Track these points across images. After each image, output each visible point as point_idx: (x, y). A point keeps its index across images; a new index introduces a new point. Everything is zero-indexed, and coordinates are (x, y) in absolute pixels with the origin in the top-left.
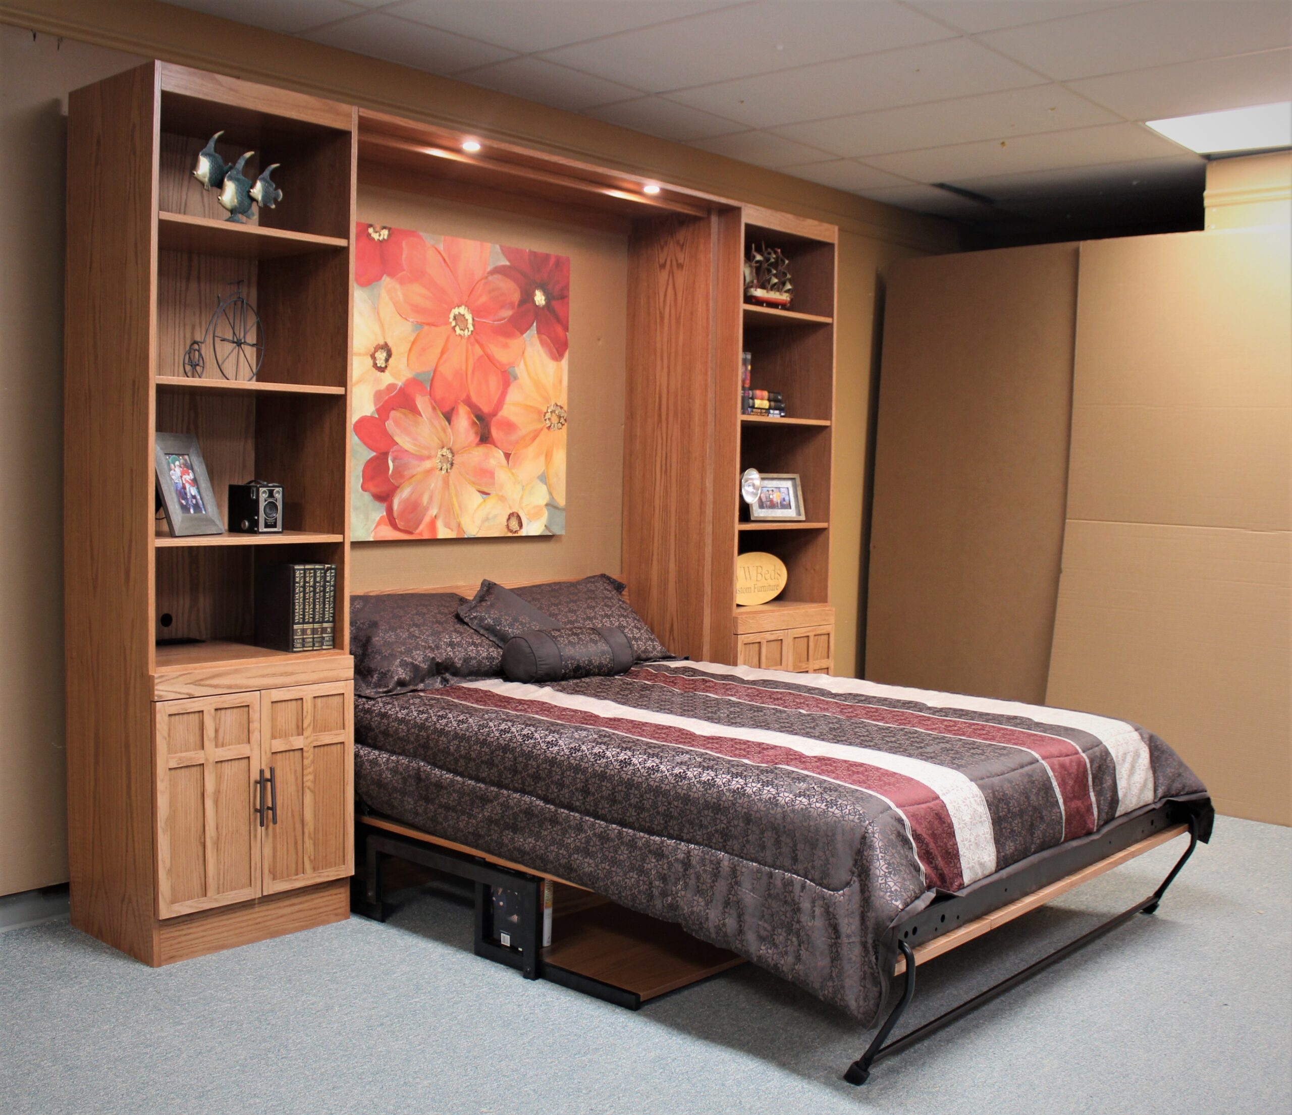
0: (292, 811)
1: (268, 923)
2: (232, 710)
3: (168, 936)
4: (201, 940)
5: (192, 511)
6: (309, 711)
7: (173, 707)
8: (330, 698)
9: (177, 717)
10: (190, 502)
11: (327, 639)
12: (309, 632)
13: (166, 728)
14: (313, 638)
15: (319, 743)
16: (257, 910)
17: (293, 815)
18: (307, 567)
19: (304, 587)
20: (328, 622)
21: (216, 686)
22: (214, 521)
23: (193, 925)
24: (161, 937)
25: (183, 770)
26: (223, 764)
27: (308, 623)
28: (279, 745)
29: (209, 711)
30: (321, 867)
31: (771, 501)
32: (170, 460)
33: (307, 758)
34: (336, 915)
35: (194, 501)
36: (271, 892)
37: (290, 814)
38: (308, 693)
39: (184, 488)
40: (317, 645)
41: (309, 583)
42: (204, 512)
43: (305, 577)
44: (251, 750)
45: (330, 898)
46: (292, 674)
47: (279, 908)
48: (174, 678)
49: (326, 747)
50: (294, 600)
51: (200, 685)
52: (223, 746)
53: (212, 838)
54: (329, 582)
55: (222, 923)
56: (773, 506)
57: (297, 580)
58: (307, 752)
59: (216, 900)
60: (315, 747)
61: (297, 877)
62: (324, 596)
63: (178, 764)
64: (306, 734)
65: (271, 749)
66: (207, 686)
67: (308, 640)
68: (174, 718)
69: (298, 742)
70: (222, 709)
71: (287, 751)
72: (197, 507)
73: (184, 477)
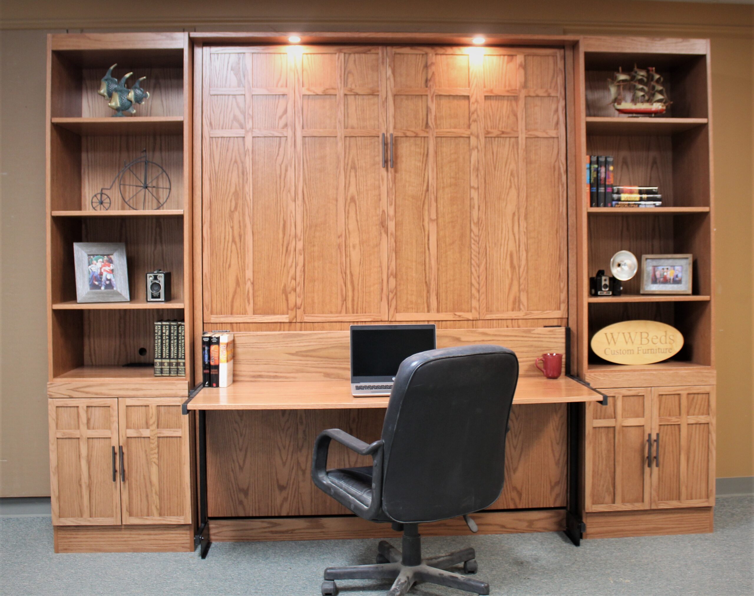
0: (144, 476)
1: (131, 543)
2: (99, 408)
3: (64, 536)
4: (85, 543)
5: (103, 288)
6: (154, 414)
7: (60, 402)
8: (171, 407)
9: (63, 408)
10: (103, 283)
11: (181, 369)
12: (166, 364)
13: (55, 414)
14: (170, 369)
15: (162, 435)
16: (123, 532)
17: (145, 479)
18: (164, 323)
19: (162, 336)
20: (181, 359)
21: (87, 393)
23: (79, 533)
24: (59, 536)
25: (67, 440)
26: (94, 440)
27: (166, 359)
28: (131, 433)
29: (83, 407)
30: (166, 514)
31: (665, 278)
32: (93, 259)
33: (153, 444)
34: (183, 547)
35: (107, 283)
36: (128, 523)
37: (142, 477)
38: (154, 402)
39: (101, 274)
40: (172, 373)
41: (165, 334)
42: (114, 289)
43: (162, 330)
44: (112, 434)
45: (178, 535)
46: (142, 390)
47: (139, 534)
48: (59, 386)
49: (168, 439)
50: (154, 344)
51: (76, 391)
52: (93, 429)
53: (85, 483)
54: (181, 333)
55: (99, 536)
56: (666, 281)
57: (156, 331)
58: (153, 440)
59: (89, 521)
60: (159, 437)
61: (148, 517)
62: (178, 342)
63: (63, 436)
64: (151, 428)
65: (126, 434)
66: (81, 392)
67: (165, 369)
68: (60, 409)
69: (146, 433)
70: (92, 407)
71: (138, 437)
72: (110, 286)
73: (104, 268)
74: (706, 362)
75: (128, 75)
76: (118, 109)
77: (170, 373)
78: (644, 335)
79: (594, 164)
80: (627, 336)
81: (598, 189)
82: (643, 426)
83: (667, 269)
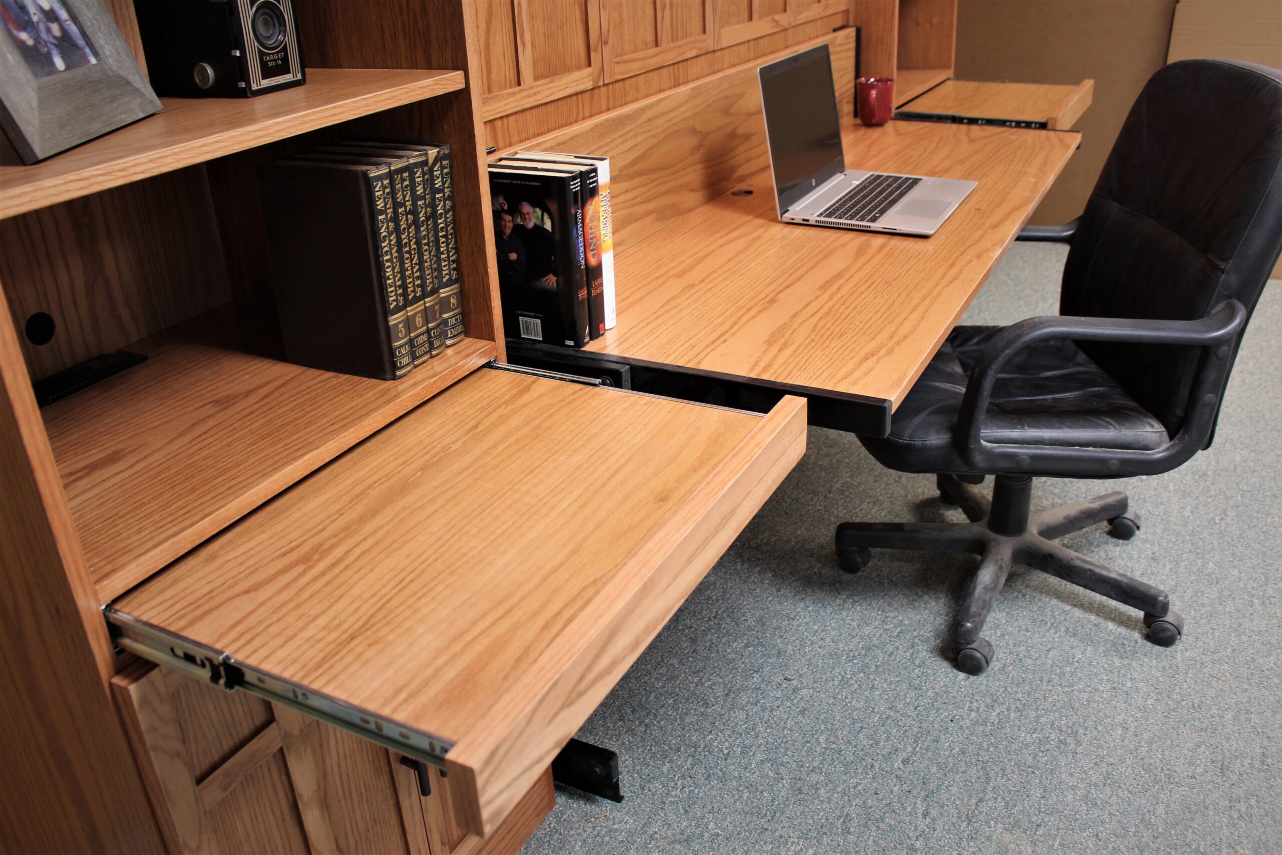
5: (59, 63)
10: (44, 35)
11: (453, 321)
12: (418, 320)
14: (428, 331)
18: (395, 164)
19: (395, 219)
20: (450, 282)
22: (128, 83)
27: (416, 300)
35: (55, 29)
40: (436, 343)
41: (403, 205)
42: (93, 61)
43: (393, 193)
50: (378, 257)
54: (439, 191)
57: (380, 205)
62: (436, 225)
67: (420, 341)
72: (69, 44)
77: (431, 347)
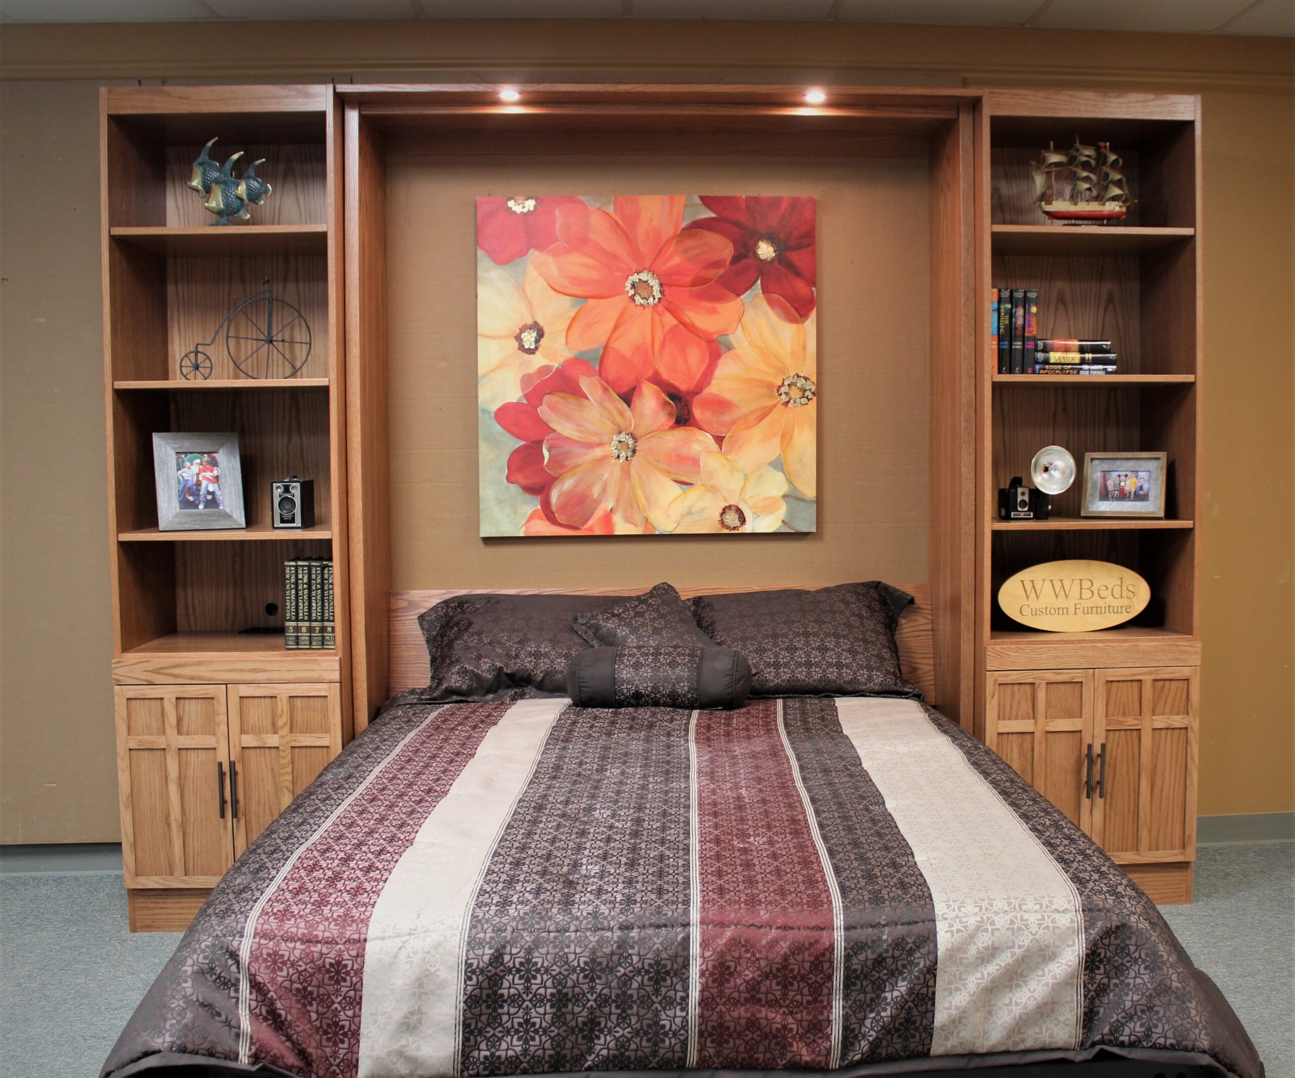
0: (270, 809)
2: (195, 700)
3: (144, 905)
4: (178, 916)
5: (201, 507)
6: (285, 710)
7: (132, 692)
8: (312, 699)
9: (138, 701)
10: (202, 498)
11: (328, 638)
12: (304, 630)
13: (125, 710)
14: (310, 637)
15: (298, 744)
17: (271, 813)
18: (300, 563)
19: (296, 584)
20: (328, 621)
21: (177, 676)
22: (231, 517)
23: (169, 900)
24: (136, 904)
25: (146, 752)
26: (189, 751)
27: (303, 620)
28: (249, 740)
29: (170, 699)
31: (1122, 490)
32: (186, 459)
33: (284, 758)
35: (209, 497)
37: (267, 811)
38: (284, 692)
39: (199, 484)
41: (302, 580)
42: (219, 507)
43: (297, 574)
44: (218, 742)
46: (263, 671)
48: (131, 664)
49: (308, 750)
50: (284, 596)
51: (159, 673)
52: (188, 734)
53: (177, 821)
56: (1123, 496)
57: (288, 576)
58: (284, 751)
59: (184, 881)
60: (293, 747)
62: (323, 594)
63: (138, 745)
64: (281, 733)
65: (240, 743)
66: (167, 675)
67: (303, 638)
68: (134, 702)
69: (273, 740)
70: (185, 698)
71: (260, 748)
72: (213, 502)
73: (203, 474)
74: (1186, 629)
75: (235, 157)
76: (220, 213)
77: (311, 644)
78: (1086, 584)
79: (1006, 303)
80: (1058, 586)
81: (1011, 345)
82: (1080, 731)
83: (1126, 476)
